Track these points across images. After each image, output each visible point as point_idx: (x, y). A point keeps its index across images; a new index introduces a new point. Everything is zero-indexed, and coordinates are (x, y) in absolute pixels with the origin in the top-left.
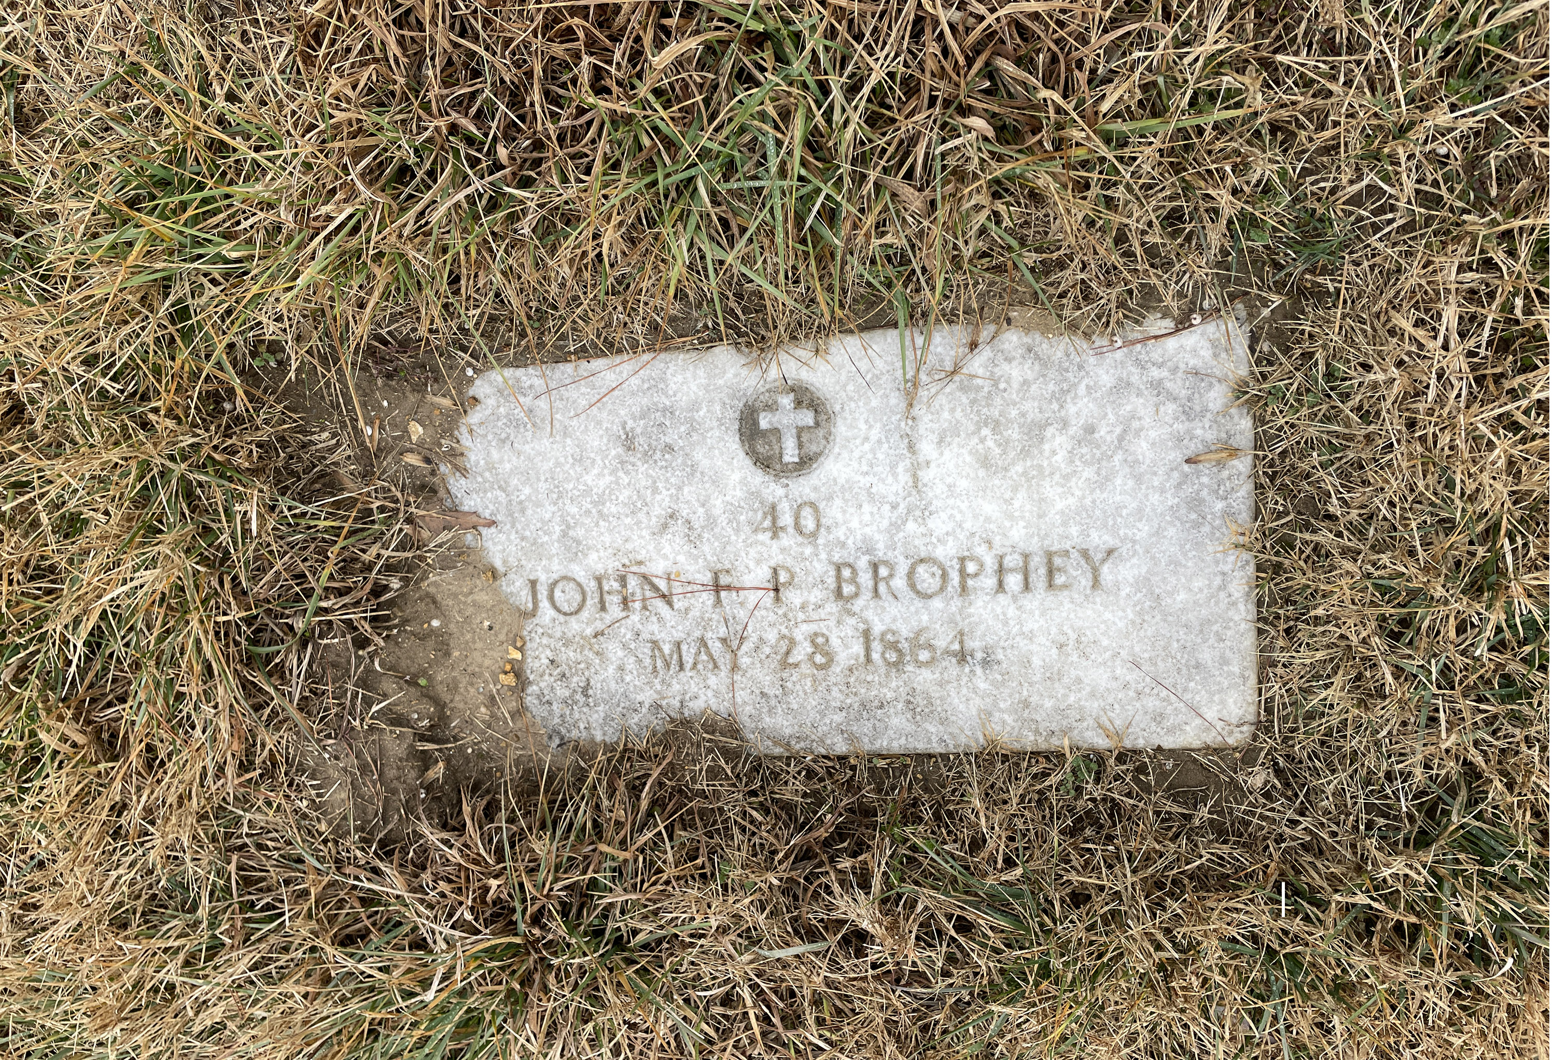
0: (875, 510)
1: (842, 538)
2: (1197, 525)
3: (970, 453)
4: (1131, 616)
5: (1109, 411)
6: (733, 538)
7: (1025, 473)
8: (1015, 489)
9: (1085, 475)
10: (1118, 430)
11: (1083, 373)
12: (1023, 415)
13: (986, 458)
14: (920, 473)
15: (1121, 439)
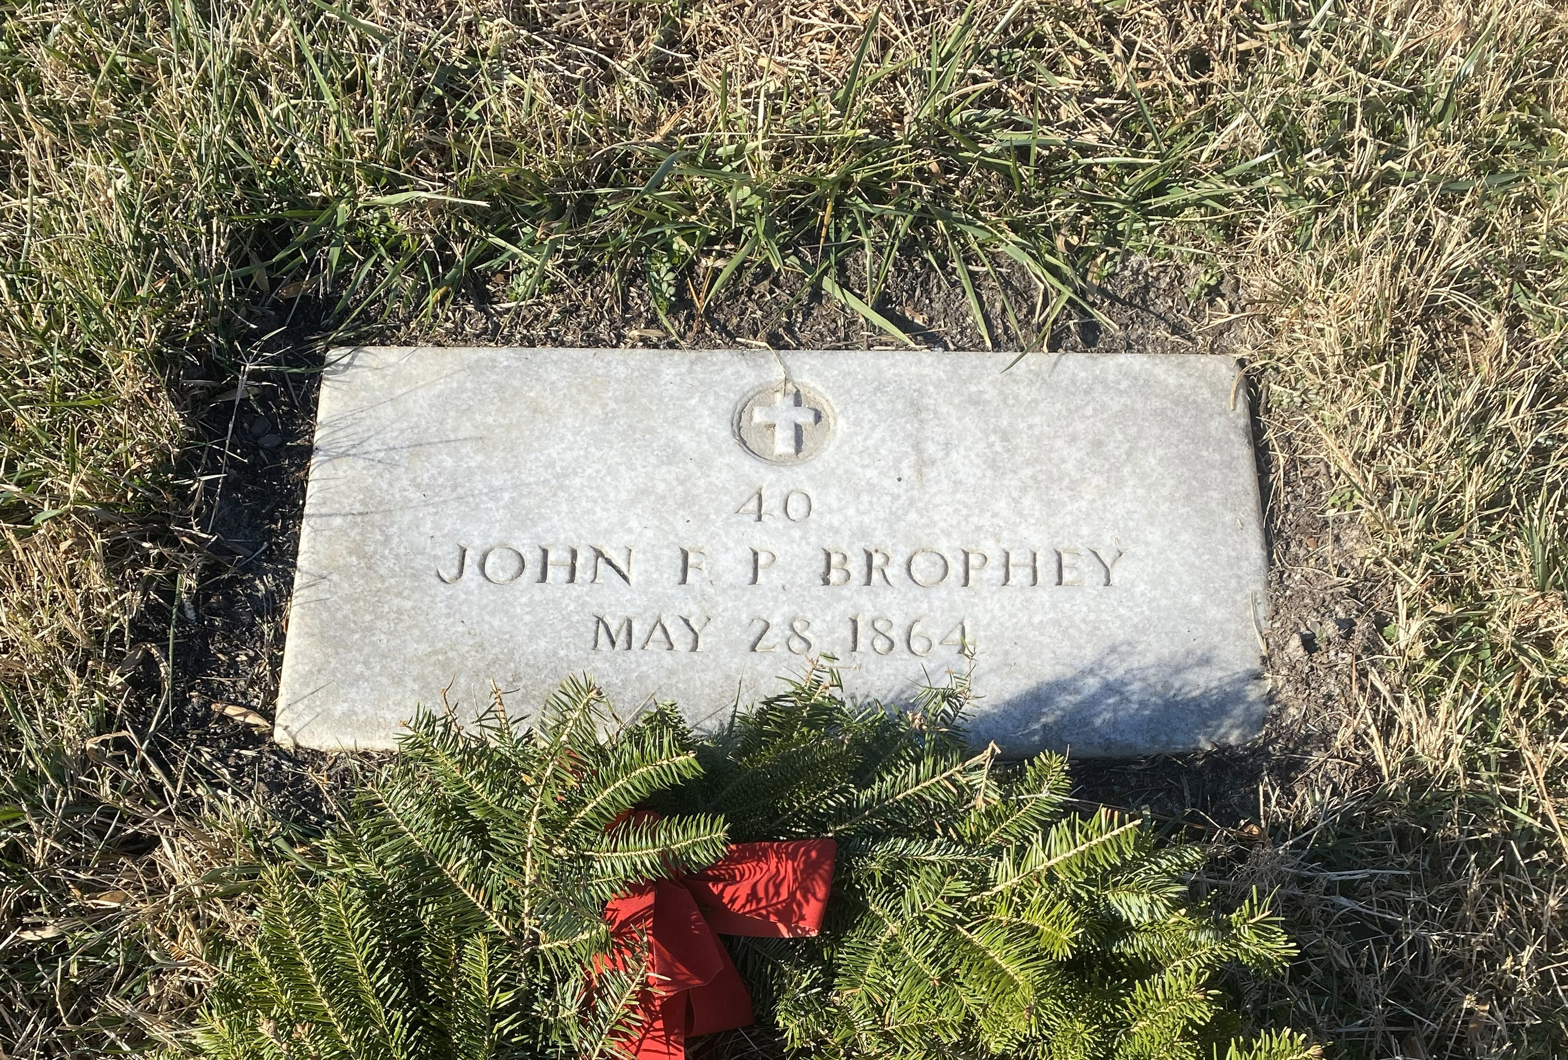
0: (875, 500)
1: (837, 524)
2: (1207, 532)
3: (977, 455)
4: (1147, 612)
5: (1116, 429)
6: (713, 517)
7: (1034, 477)
8: (1024, 489)
9: (1095, 482)
10: (1127, 446)
11: (1089, 398)
12: (1031, 427)
13: (994, 460)
14: (924, 470)
15: (1129, 454)
